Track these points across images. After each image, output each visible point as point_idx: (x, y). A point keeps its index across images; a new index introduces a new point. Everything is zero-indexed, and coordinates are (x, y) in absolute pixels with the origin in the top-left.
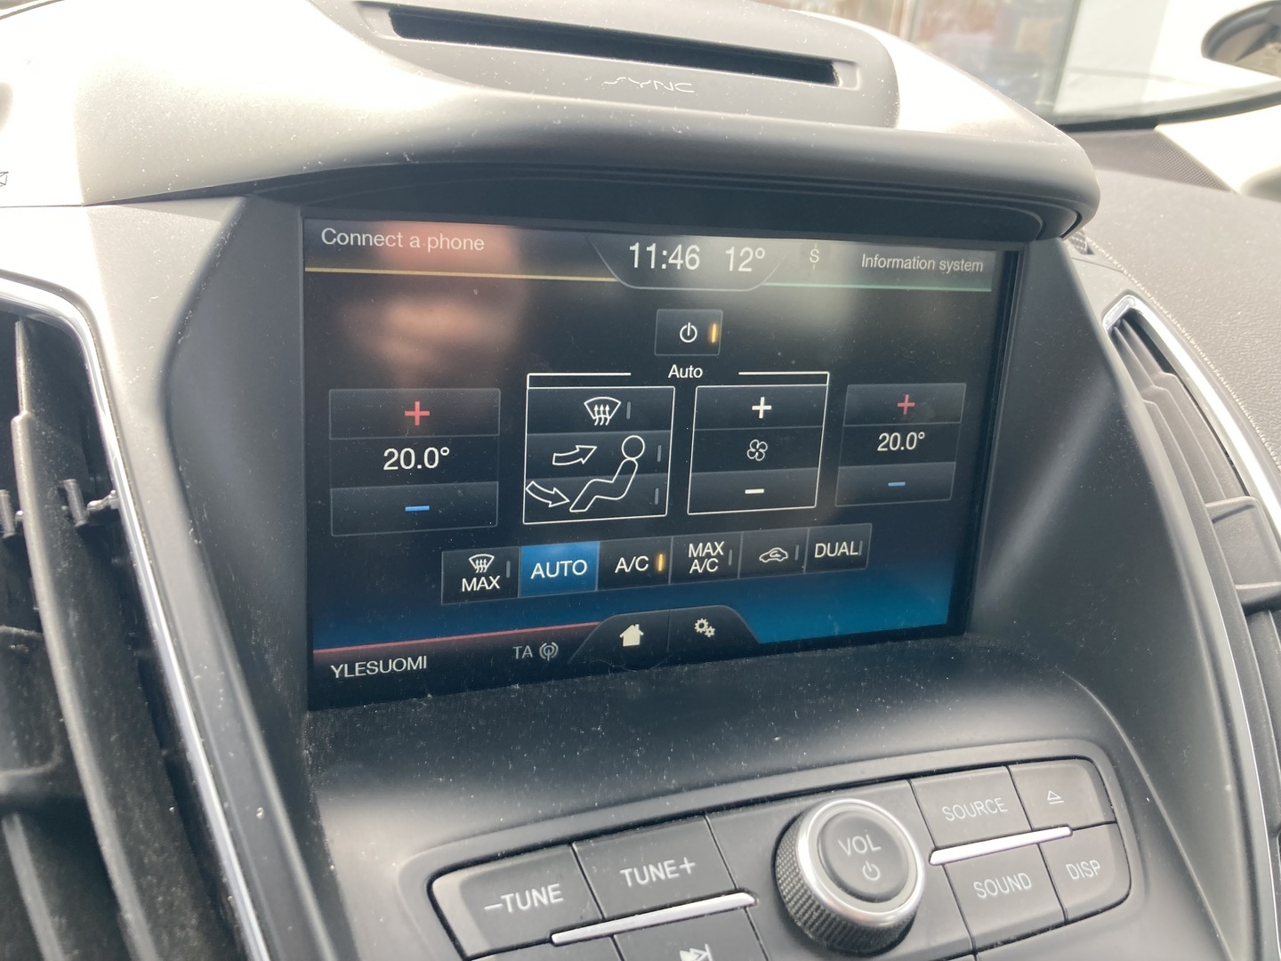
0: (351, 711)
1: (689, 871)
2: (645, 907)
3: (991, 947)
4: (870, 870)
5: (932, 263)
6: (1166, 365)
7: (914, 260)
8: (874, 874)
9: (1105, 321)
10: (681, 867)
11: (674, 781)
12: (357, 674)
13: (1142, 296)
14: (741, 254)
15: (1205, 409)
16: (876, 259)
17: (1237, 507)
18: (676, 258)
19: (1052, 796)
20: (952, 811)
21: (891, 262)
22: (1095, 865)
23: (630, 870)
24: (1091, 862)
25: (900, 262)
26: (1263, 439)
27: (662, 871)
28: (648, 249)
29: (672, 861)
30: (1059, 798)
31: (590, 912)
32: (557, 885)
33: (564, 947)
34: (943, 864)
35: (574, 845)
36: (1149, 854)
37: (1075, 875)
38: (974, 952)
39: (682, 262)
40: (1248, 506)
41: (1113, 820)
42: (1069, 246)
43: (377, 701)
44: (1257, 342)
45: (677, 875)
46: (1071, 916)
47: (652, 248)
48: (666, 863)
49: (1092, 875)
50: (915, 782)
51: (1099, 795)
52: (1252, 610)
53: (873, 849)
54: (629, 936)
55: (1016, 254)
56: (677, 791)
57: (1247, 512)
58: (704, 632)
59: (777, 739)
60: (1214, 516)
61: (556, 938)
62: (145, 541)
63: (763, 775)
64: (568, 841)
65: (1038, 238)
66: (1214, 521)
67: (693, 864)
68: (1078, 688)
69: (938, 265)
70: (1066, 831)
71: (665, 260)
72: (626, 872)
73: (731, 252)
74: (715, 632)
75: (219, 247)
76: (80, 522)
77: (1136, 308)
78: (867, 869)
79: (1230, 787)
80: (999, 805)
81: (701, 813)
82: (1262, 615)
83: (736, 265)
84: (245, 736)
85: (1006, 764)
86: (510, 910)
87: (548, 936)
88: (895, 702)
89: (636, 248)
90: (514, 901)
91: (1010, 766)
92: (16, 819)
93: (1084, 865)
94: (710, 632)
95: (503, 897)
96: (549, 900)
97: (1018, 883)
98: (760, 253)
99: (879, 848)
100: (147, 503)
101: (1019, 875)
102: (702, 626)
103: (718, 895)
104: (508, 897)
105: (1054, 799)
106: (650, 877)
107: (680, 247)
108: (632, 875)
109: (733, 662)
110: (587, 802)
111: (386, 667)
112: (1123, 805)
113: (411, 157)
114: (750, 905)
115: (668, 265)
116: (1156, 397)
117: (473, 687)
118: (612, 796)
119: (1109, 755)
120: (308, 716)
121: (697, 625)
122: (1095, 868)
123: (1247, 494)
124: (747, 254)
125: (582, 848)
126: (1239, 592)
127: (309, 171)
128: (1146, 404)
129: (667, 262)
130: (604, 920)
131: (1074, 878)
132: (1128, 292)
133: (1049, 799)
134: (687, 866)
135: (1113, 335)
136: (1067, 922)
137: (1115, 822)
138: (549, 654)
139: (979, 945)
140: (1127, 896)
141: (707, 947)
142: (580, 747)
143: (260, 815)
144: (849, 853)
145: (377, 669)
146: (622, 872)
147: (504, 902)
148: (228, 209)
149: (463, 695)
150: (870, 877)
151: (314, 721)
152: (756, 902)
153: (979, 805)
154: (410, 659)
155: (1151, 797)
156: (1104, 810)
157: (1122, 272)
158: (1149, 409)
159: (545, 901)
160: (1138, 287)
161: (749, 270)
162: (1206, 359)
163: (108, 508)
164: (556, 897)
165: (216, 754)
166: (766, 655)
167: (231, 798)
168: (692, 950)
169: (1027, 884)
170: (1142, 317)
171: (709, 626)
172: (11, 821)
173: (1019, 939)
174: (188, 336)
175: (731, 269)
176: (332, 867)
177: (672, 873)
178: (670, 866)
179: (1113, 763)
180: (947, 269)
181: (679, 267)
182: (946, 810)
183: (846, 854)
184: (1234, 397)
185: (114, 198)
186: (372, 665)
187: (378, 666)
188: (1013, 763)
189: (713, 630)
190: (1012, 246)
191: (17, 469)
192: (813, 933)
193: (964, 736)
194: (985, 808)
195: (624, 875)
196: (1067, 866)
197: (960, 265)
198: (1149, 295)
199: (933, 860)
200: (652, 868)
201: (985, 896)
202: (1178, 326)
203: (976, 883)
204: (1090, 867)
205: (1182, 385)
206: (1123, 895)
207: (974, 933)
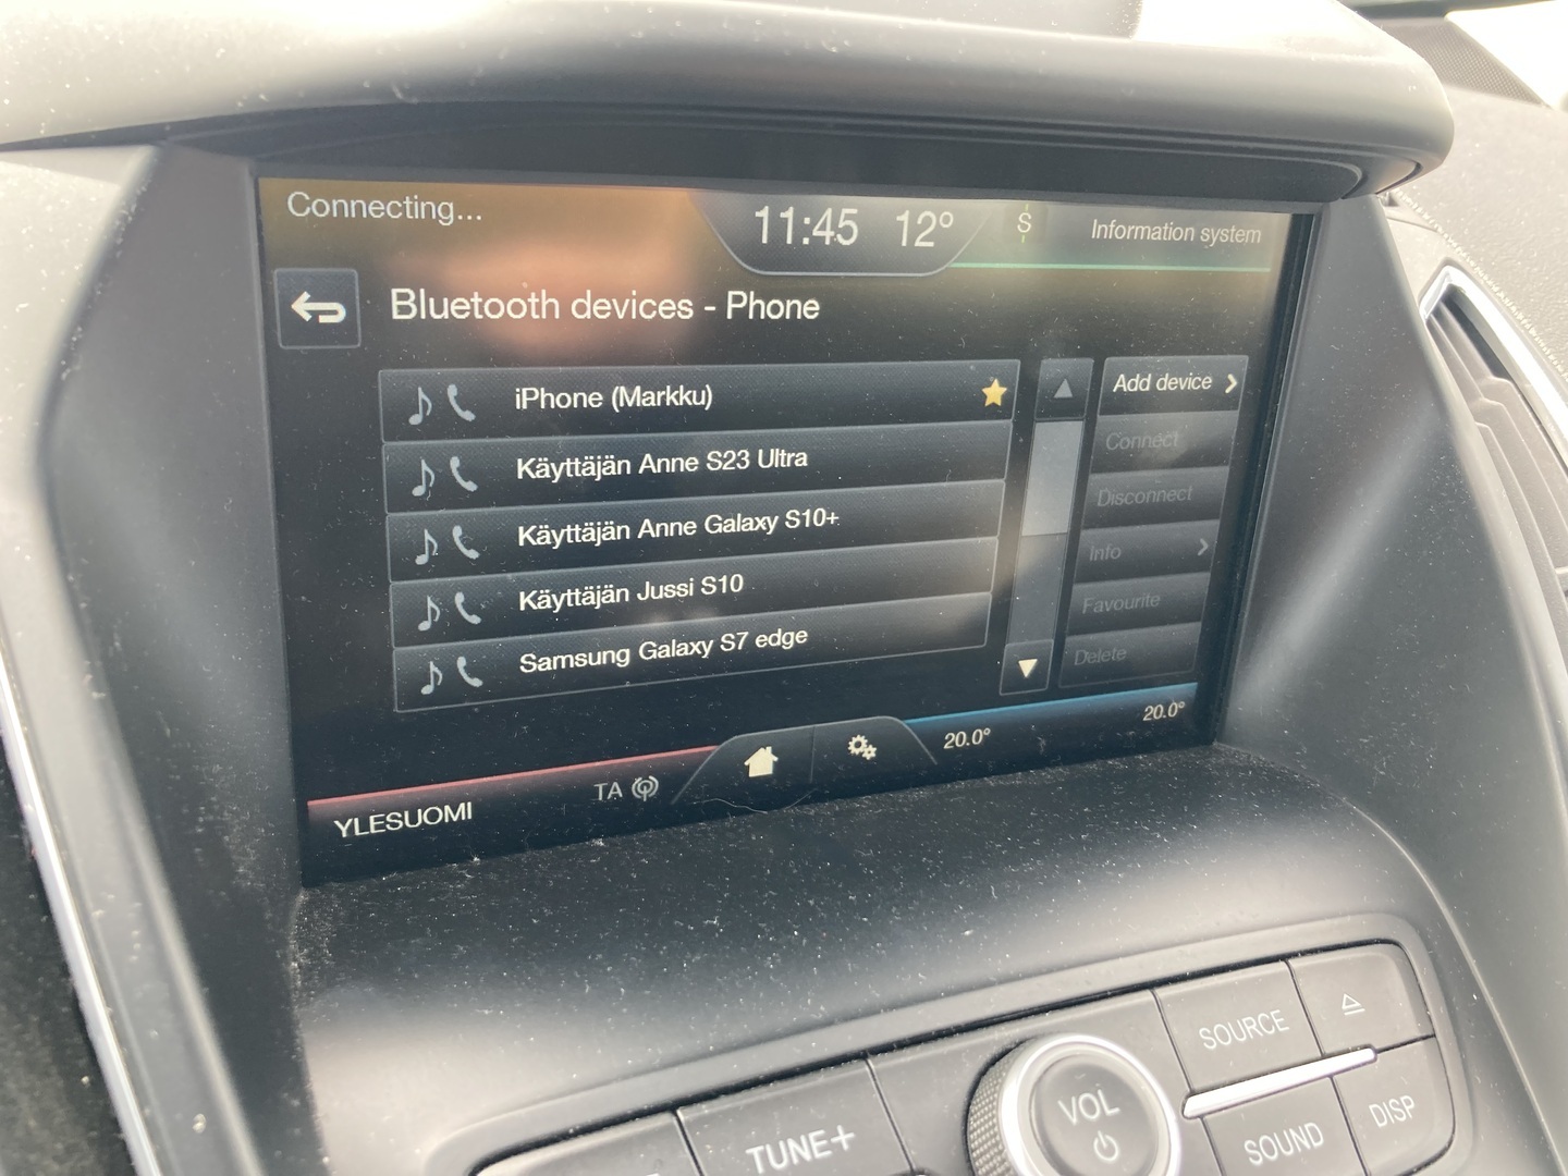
0: (363, 888)
1: (846, 1147)
4: (1105, 1145)
5: (1190, 232)
6: (1498, 368)
7: (1166, 228)
8: (1109, 1152)
9: (1424, 306)
10: (834, 1140)
11: (822, 1008)
12: (373, 831)
13: (1463, 265)
14: (919, 222)
16: (1112, 226)
18: (823, 228)
19: (1349, 1003)
20: (1213, 1035)
21: (1133, 231)
22: (1408, 1103)
23: (761, 1148)
24: (1402, 1099)
25: (1147, 230)
27: (806, 1148)
28: (783, 215)
29: (821, 1132)
30: (1357, 1004)
34: (1201, 1117)
35: (679, 1112)
37: (1382, 1121)
39: (832, 233)
41: (1430, 1033)
43: (401, 868)
45: (828, 1153)
47: (789, 214)
48: (812, 1136)
49: (1404, 1118)
50: (1162, 992)
51: (1411, 996)
53: (1109, 1112)
55: (1310, 217)
56: (828, 1023)
58: (861, 754)
59: (967, 933)
63: (950, 993)
64: (671, 1107)
67: (851, 1135)
69: (1198, 234)
70: (1368, 1054)
71: (808, 231)
72: (755, 1151)
73: (904, 218)
74: (876, 752)
75: (120, 226)
77: (1457, 283)
78: (1100, 1145)
80: (1276, 1021)
81: (862, 1056)
83: (911, 240)
84: (176, 1004)
85: (1284, 958)
88: (1130, 866)
89: (764, 214)
91: (1290, 961)
93: (1394, 1104)
94: (869, 752)
97: (1304, 1138)
98: (946, 220)
99: (1116, 1110)
101: (1307, 1126)
102: (858, 745)
105: (1352, 1007)
106: (790, 1158)
107: (829, 212)
108: (764, 1155)
109: (900, 796)
110: (698, 1044)
111: (413, 819)
112: (1443, 1010)
113: (403, 90)
115: (813, 239)
117: (539, 844)
118: (734, 1035)
119: (1423, 936)
120: (302, 897)
121: (852, 744)
122: (1407, 1108)
124: (927, 221)
125: (691, 1117)
127: (247, 111)
128: (1480, 428)
129: (809, 234)
131: (1380, 1125)
132: (1448, 262)
133: (1344, 1007)
135: (1429, 323)
137: (1434, 1036)
138: (645, 792)
140: (1450, 1143)
142: (689, 956)
143: (199, 1126)
144: (1074, 1120)
145: (401, 823)
146: (749, 1151)
148: (132, 163)
149: (524, 858)
150: (1105, 1158)
151: (309, 907)
153: (1250, 1023)
154: (447, 808)
155: (1480, 994)
156: (1418, 1019)
157: (1435, 231)
158: (1484, 436)
160: (1459, 254)
161: (931, 244)
165: (130, 1033)
166: (946, 782)
167: (154, 1101)
169: (1317, 1140)
170: (1464, 295)
171: (868, 744)
174: (77, 368)
175: (904, 243)
176: (326, 1160)
177: (822, 1149)
178: (818, 1139)
179: (1429, 947)
180: (1211, 240)
181: (827, 242)
182: (1205, 1034)
183: (1069, 1122)
186: (394, 817)
187: (403, 819)
188: (1294, 955)
189: (873, 750)
190: (1304, 208)
194: (1258, 1027)
195: (752, 1157)
196: (1371, 1107)
197: (1229, 234)
198: (1473, 264)
199: (1188, 1112)
200: (791, 1143)
201: (1260, 1161)
202: (1514, 309)
203: (1248, 1142)
204: (1401, 1107)
205: (1519, 396)
206: (1444, 1143)
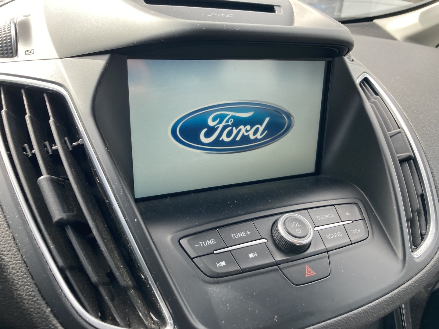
1: (249, 234)
2: (238, 243)
3: (332, 250)
6: (376, 93)
8: (299, 231)
9: (358, 81)
10: (247, 233)
11: (242, 212)
13: (369, 73)
15: (388, 106)
17: (397, 132)
20: (319, 217)
22: (359, 230)
26: (405, 114)
27: (242, 234)
29: (244, 232)
30: (349, 213)
31: (223, 245)
32: (214, 239)
33: (217, 254)
34: (318, 231)
35: (217, 229)
36: (373, 226)
38: (327, 252)
40: (400, 132)
41: (364, 218)
42: (346, 58)
44: (403, 86)
45: (246, 235)
46: (353, 242)
49: (358, 232)
50: (309, 210)
51: (360, 212)
52: (402, 161)
53: (299, 225)
54: (234, 251)
55: (331, 62)
56: (244, 214)
57: (399, 134)
59: (269, 201)
60: (390, 136)
61: (215, 252)
62: (94, 151)
63: (267, 210)
64: (215, 228)
65: (337, 57)
66: (391, 137)
67: (250, 232)
68: (353, 185)
70: (351, 222)
72: (232, 235)
75: (105, 68)
76: (71, 149)
77: (367, 77)
78: (297, 230)
79: (395, 207)
80: (332, 215)
81: (251, 220)
82: (404, 162)
84: (129, 201)
85: (334, 205)
86: (202, 246)
87: (213, 252)
88: (301, 191)
90: (203, 244)
92: (69, 226)
93: (356, 230)
95: (200, 243)
96: (212, 243)
97: (338, 235)
100: (93, 141)
101: (338, 233)
103: (257, 240)
104: (201, 243)
105: (347, 214)
106: (239, 236)
108: (234, 236)
110: (219, 218)
112: (366, 215)
114: (266, 242)
116: (374, 103)
118: (226, 216)
119: (362, 203)
123: (399, 129)
125: (219, 230)
126: (397, 156)
128: (370, 105)
130: (227, 247)
131: (353, 233)
132: (364, 72)
133: (346, 214)
134: (248, 233)
135: (360, 85)
136: (352, 244)
137: (364, 219)
139: (328, 250)
140: (368, 237)
141: (255, 253)
142: (215, 205)
143: (136, 220)
144: (292, 226)
147: (200, 244)
148: (106, 57)
150: (298, 233)
152: (268, 241)
153: (327, 216)
155: (374, 213)
156: (361, 216)
157: (362, 66)
158: (372, 106)
159: (211, 243)
160: (368, 71)
162: (388, 91)
163: (79, 144)
164: (214, 242)
165: (122, 206)
167: (127, 217)
168: (252, 254)
169: (341, 235)
170: (369, 80)
172: (67, 227)
173: (339, 248)
174: (98, 95)
177: (244, 235)
178: (243, 233)
179: (363, 204)
182: (318, 217)
184: (396, 102)
185: (69, 56)
188: (336, 205)
190: (330, 59)
191: (53, 134)
192: (283, 248)
193: (321, 198)
194: (328, 216)
196: (351, 230)
198: (371, 73)
199: (315, 229)
200: (239, 234)
201: (329, 238)
202: (380, 82)
203: (327, 235)
204: (358, 230)
205: (381, 99)
206: (367, 237)
207: (327, 247)
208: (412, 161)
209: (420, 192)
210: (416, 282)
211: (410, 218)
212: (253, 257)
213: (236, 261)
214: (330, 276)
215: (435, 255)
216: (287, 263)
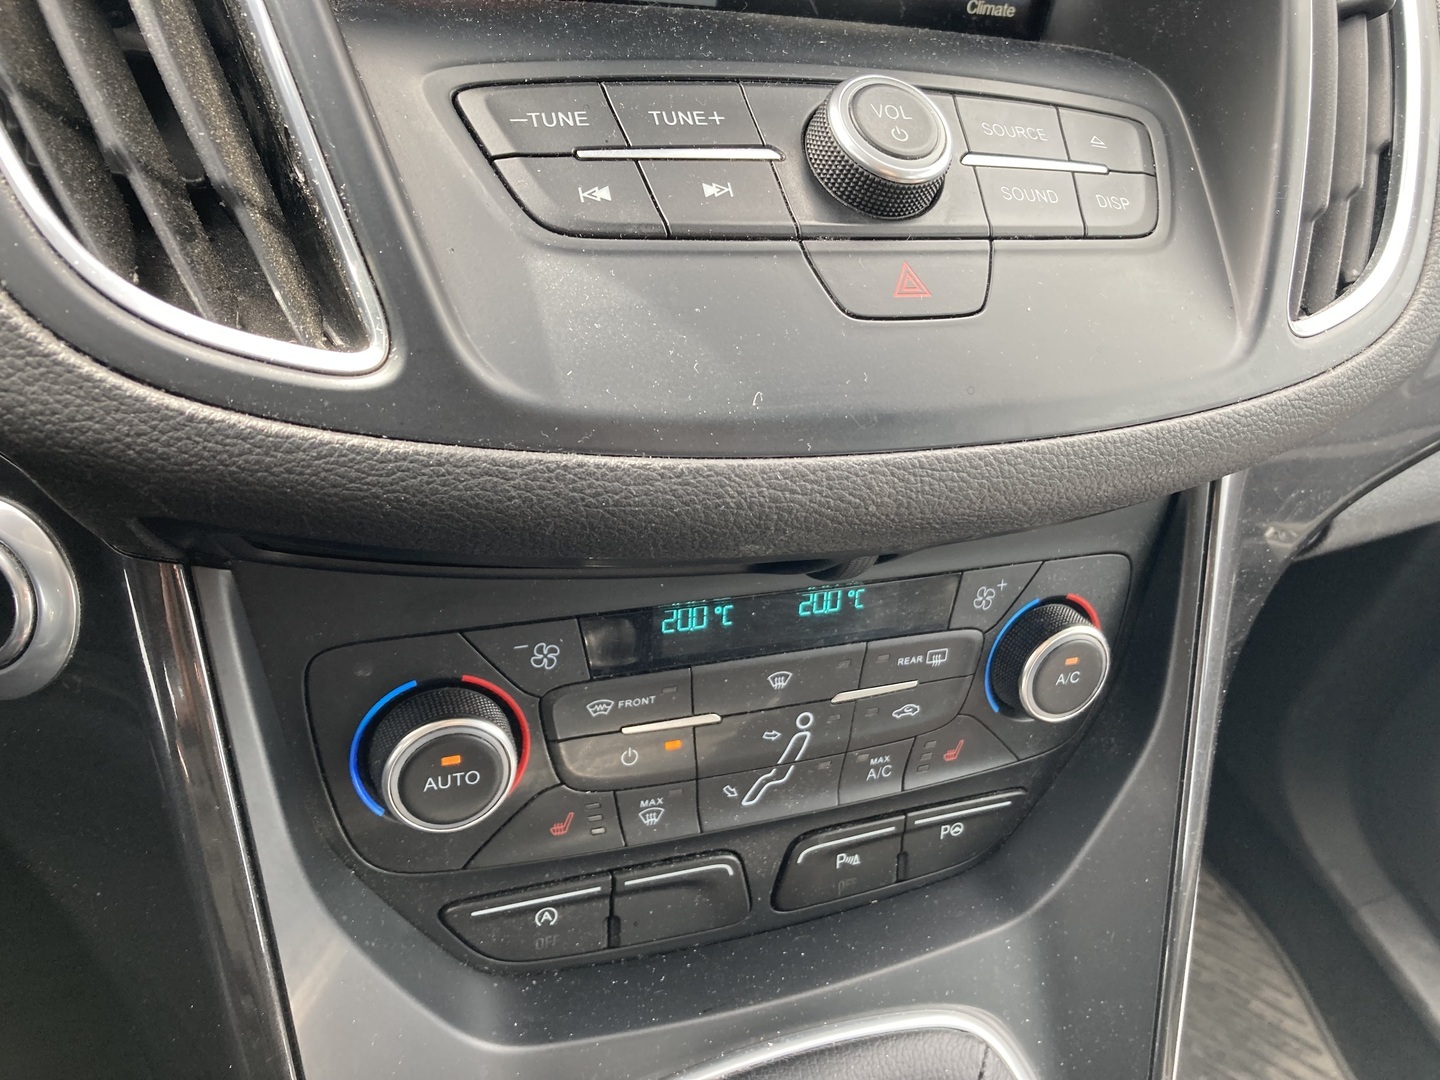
1: (718, 123)
2: (671, 144)
3: (1008, 238)
4: (899, 132)
8: (903, 136)
10: (710, 118)
11: (710, 51)
19: (1096, 140)
20: (991, 128)
22: (1125, 202)
23: (658, 113)
24: (1121, 199)
27: (694, 118)
29: (702, 112)
30: (1102, 143)
31: (615, 139)
32: (584, 112)
33: (588, 163)
34: (974, 166)
35: (603, 84)
36: (1180, 207)
37: (1103, 204)
38: (991, 238)
41: (1152, 173)
45: (705, 124)
46: (1090, 234)
48: (695, 113)
49: (1120, 208)
50: (959, 98)
51: (1143, 150)
52: (1347, 13)
53: (905, 118)
54: (653, 163)
56: (714, 59)
59: (822, 41)
61: (581, 154)
63: (803, 62)
64: (599, 80)
67: (722, 118)
70: (1103, 170)
72: (655, 113)
78: (896, 132)
80: (1040, 134)
81: (736, 80)
82: (1356, 19)
85: (1056, 106)
86: (536, 125)
87: (573, 151)
90: (539, 118)
91: (1059, 108)
93: (1114, 199)
95: (529, 114)
96: (575, 122)
97: (1045, 196)
99: (911, 118)
101: (1048, 193)
103: (745, 147)
104: (533, 114)
105: (1098, 143)
106: (679, 121)
108: (660, 117)
110: (619, 53)
112: (1166, 165)
114: (777, 160)
118: (645, 53)
119: (1163, 126)
122: (1124, 204)
125: (612, 88)
130: (629, 148)
131: (1101, 207)
133: (1093, 142)
134: (717, 118)
136: (1085, 237)
137: (1155, 176)
139: (996, 234)
140: (1150, 233)
141: (729, 184)
144: (880, 116)
146: (650, 112)
147: (530, 118)
150: (897, 139)
152: (782, 160)
153: (1020, 130)
156: (1145, 161)
159: (571, 123)
164: (581, 121)
168: (714, 185)
169: (1054, 199)
173: (1036, 237)
177: (701, 121)
178: (699, 115)
179: (1165, 131)
182: (986, 126)
183: (876, 116)
188: (1063, 108)
194: (1025, 133)
195: (652, 115)
196: (1098, 196)
199: (965, 161)
200: (680, 114)
201: (1010, 199)
203: (1004, 188)
204: (1119, 202)
206: (1147, 231)
207: (993, 223)
208: (1384, 18)
209: (1383, 135)
210: (1274, 408)
211: (1320, 210)
212: (717, 195)
213: (653, 197)
214: (980, 314)
215: (1369, 346)
216: (835, 239)
